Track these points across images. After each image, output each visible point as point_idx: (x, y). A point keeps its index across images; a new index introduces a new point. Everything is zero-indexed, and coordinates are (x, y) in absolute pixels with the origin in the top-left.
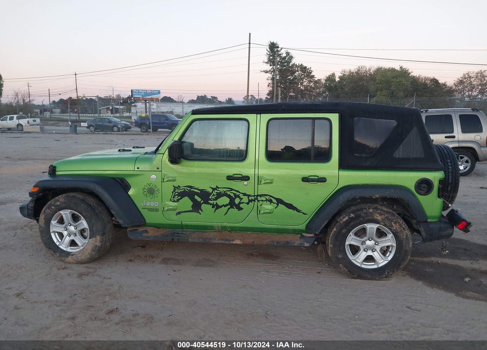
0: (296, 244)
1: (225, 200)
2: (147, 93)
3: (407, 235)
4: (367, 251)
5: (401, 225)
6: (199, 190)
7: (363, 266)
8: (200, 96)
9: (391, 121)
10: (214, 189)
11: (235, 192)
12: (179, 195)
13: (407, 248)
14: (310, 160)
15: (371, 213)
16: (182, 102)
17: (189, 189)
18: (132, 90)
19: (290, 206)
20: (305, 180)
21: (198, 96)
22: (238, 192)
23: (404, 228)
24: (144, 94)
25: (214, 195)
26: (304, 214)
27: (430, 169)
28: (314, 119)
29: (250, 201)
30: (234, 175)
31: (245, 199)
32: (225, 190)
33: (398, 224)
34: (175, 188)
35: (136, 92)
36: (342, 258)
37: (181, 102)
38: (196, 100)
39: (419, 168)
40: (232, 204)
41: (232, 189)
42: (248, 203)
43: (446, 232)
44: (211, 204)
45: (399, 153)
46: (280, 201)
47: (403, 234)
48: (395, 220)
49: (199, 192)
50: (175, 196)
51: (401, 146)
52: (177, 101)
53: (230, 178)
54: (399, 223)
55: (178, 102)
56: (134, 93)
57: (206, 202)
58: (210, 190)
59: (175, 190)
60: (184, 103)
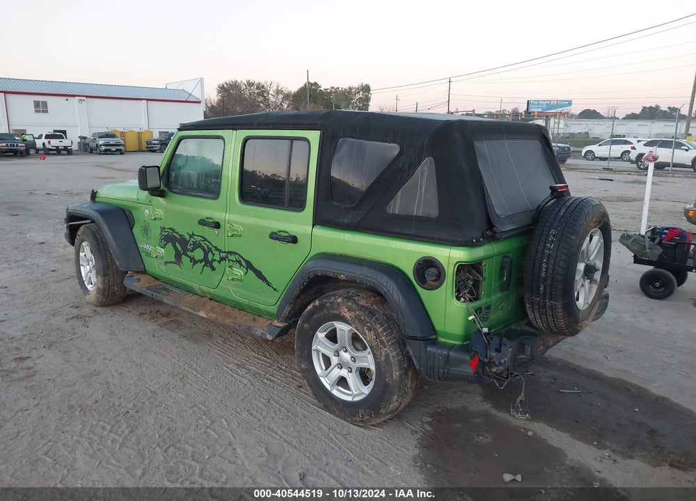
0: (257, 333)
1: (200, 254)
2: (550, 105)
3: (387, 356)
4: (341, 368)
5: (377, 336)
6: (179, 235)
7: (335, 392)
8: (648, 106)
9: (391, 144)
10: (190, 236)
11: (208, 244)
12: (164, 239)
13: (387, 380)
14: (284, 206)
15: (338, 304)
16: (614, 118)
17: (171, 232)
18: (528, 101)
19: (259, 275)
20: (275, 236)
21: (644, 108)
22: (211, 243)
23: (382, 342)
24: (545, 107)
25: (191, 244)
26: (275, 289)
27: (444, 240)
28: (292, 139)
29: (222, 259)
30: (207, 218)
31: (217, 257)
32: (200, 239)
33: (373, 332)
34: (161, 229)
35: (534, 104)
36: (306, 369)
37: (612, 118)
38: (641, 114)
39: (425, 237)
40: (205, 260)
41: (205, 240)
42: (219, 262)
43: (458, 369)
44: (189, 257)
45: (396, 206)
46: (249, 266)
47: (381, 353)
48: (369, 324)
49: (179, 238)
50: (162, 239)
51: (400, 193)
52: (606, 116)
53: (202, 222)
54: (375, 330)
55: (608, 118)
56: (531, 106)
57: (185, 253)
58: (188, 237)
59: (161, 231)
60: (618, 118)
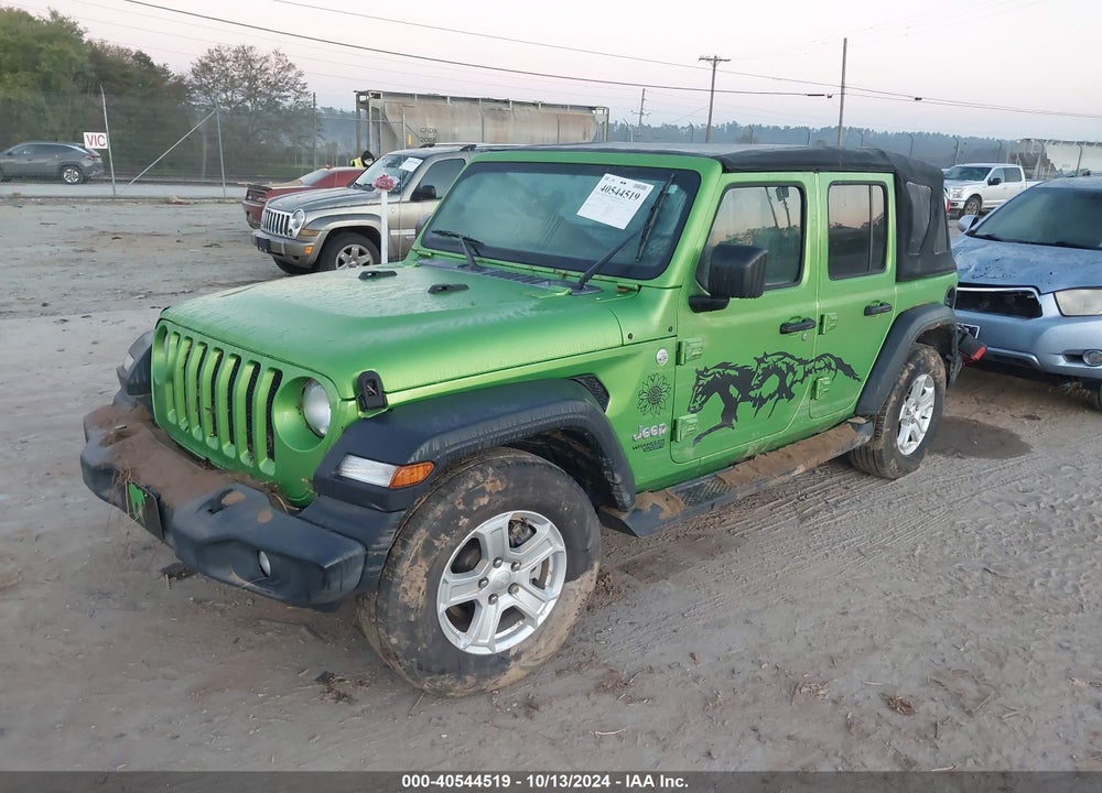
1: (773, 383)
6: (737, 369)
7: (906, 453)
10: (760, 361)
12: (702, 393)
17: (721, 370)
25: (759, 376)
34: (699, 373)
49: (737, 374)
50: (697, 396)
53: (784, 329)
57: (746, 398)
58: (753, 365)
59: (698, 379)
